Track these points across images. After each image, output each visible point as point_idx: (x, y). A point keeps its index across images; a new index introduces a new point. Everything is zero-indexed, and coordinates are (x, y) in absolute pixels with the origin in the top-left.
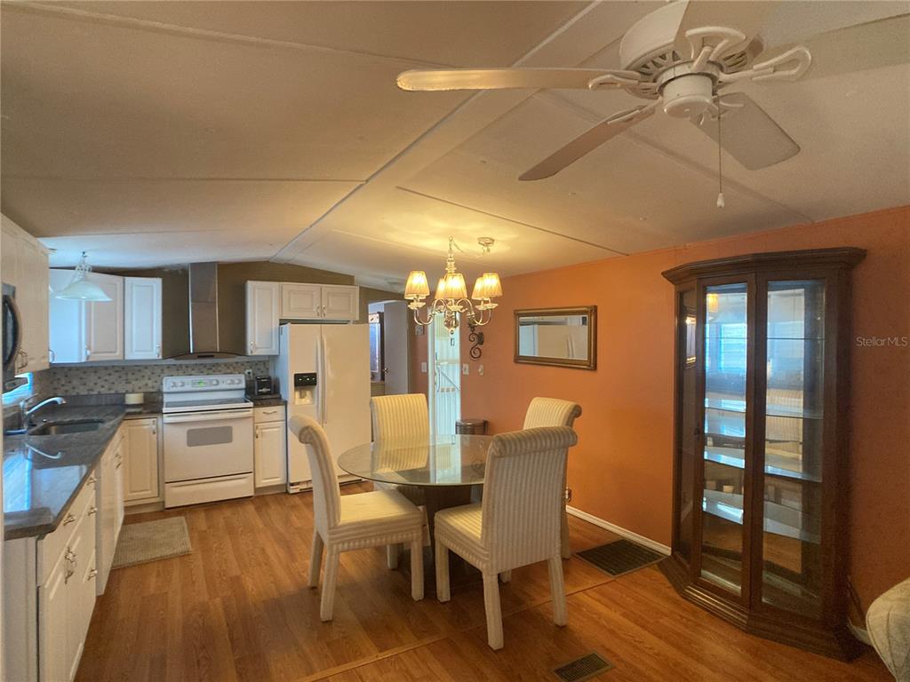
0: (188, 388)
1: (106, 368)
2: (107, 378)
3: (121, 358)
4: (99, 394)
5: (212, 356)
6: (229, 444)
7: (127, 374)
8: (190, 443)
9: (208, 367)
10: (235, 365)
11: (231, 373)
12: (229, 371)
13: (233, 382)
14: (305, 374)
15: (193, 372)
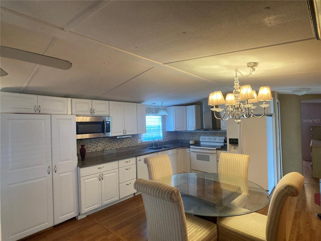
0: (206, 140)
1: (188, 133)
2: (188, 135)
3: (186, 130)
4: (187, 140)
5: (208, 130)
6: (208, 162)
7: (192, 135)
8: (198, 159)
9: (214, 133)
10: (222, 133)
11: (221, 136)
12: (220, 135)
13: (220, 140)
14: (234, 139)
15: (209, 135)
